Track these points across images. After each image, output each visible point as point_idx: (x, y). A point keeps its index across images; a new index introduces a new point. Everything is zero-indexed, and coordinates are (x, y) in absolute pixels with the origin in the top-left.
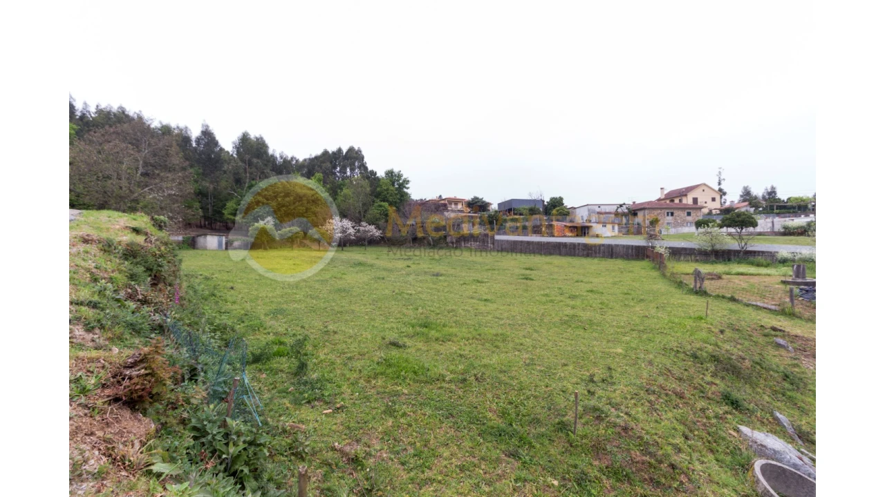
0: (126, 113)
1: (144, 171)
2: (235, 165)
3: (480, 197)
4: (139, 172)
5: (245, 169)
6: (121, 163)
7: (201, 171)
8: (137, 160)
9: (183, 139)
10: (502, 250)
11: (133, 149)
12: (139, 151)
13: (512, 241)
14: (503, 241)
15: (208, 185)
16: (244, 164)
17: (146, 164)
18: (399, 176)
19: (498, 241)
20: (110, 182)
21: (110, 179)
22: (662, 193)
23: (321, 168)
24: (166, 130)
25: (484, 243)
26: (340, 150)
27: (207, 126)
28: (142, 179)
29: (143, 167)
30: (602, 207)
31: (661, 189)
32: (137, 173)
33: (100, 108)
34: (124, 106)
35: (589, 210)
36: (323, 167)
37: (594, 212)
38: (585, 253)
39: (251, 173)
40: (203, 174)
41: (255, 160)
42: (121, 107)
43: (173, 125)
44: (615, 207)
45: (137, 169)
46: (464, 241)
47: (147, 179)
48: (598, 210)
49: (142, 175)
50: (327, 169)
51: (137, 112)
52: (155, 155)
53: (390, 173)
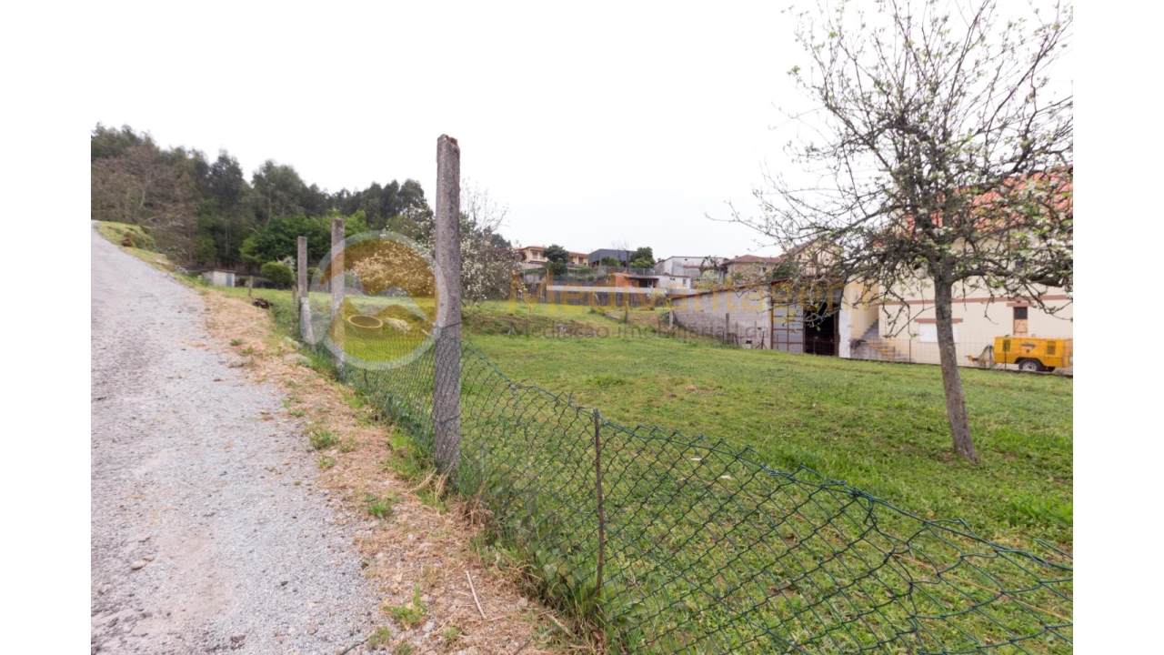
0: (132, 132)
1: (147, 201)
2: (253, 197)
4: (142, 202)
5: (266, 202)
6: (125, 192)
7: (217, 203)
8: (140, 191)
9: (199, 165)
11: (136, 179)
12: (143, 181)
15: (222, 219)
16: (264, 197)
17: (150, 194)
20: (113, 210)
21: (114, 207)
23: (367, 204)
24: (179, 155)
26: (395, 184)
27: (226, 151)
28: (145, 209)
29: (146, 197)
32: (140, 203)
33: (101, 125)
34: (129, 124)
35: (674, 263)
36: (370, 204)
37: (679, 265)
39: (274, 208)
40: (219, 207)
41: (279, 193)
42: (125, 126)
43: (188, 148)
44: (701, 261)
45: (140, 199)
47: (149, 209)
48: (684, 263)
49: (146, 205)
50: (374, 206)
51: (145, 131)
52: (158, 186)
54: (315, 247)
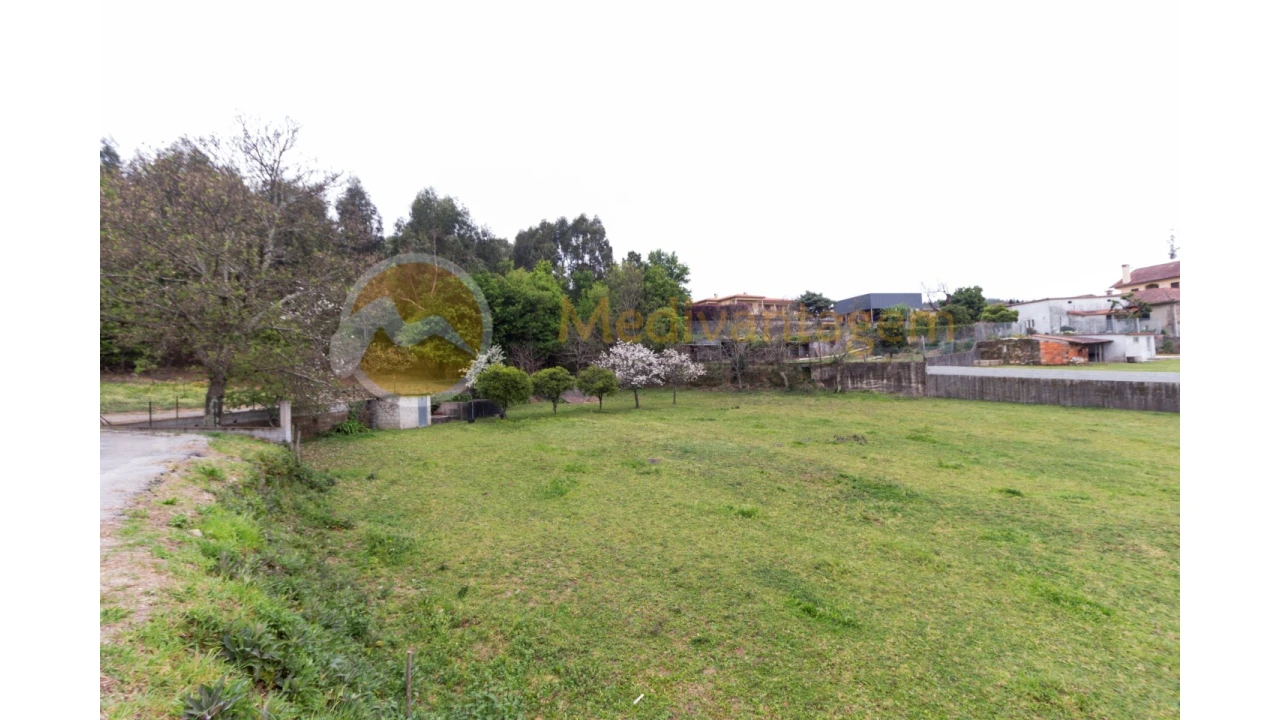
3: (818, 293)
14: (950, 377)
18: (673, 260)
19: (935, 377)
22: (1125, 273)
25: (901, 382)
26: (563, 222)
30: (1074, 302)
31: (1124, 266)
35: (1051, 309)
37: (1060, 311)
41: (446, 238)
46: (853, 378)
48: (1067, 307)
53: (656, 257)
54: (510, 322)
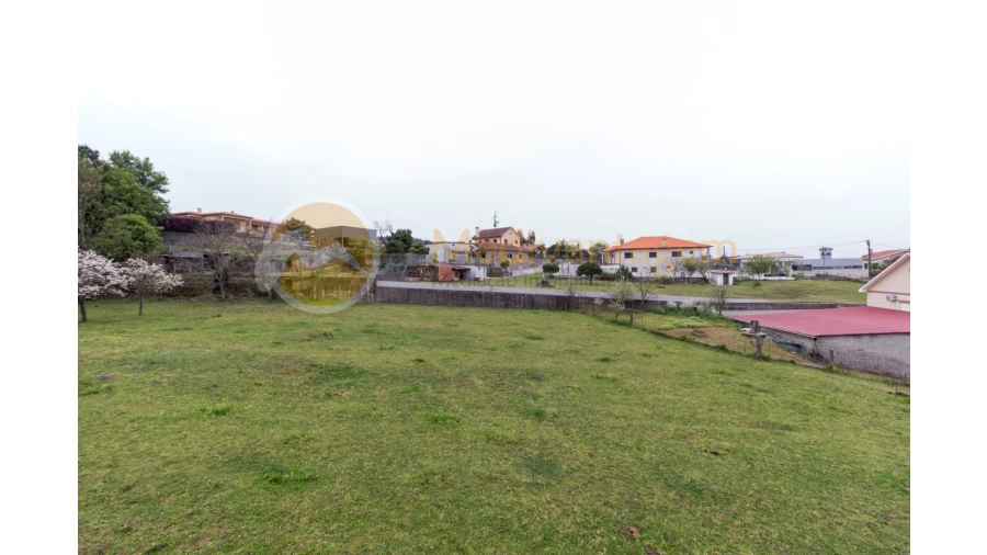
10: (389, 302)
13: (404, 289)
14: (390, 289)
18: (146, 166)
19: (382, 289)
22: (477, 232)
30: (456, 245)
31: (477, 228)
35: (445, 249)
38: (503, 303)
48: (452, 248)
53: (122, 159)
